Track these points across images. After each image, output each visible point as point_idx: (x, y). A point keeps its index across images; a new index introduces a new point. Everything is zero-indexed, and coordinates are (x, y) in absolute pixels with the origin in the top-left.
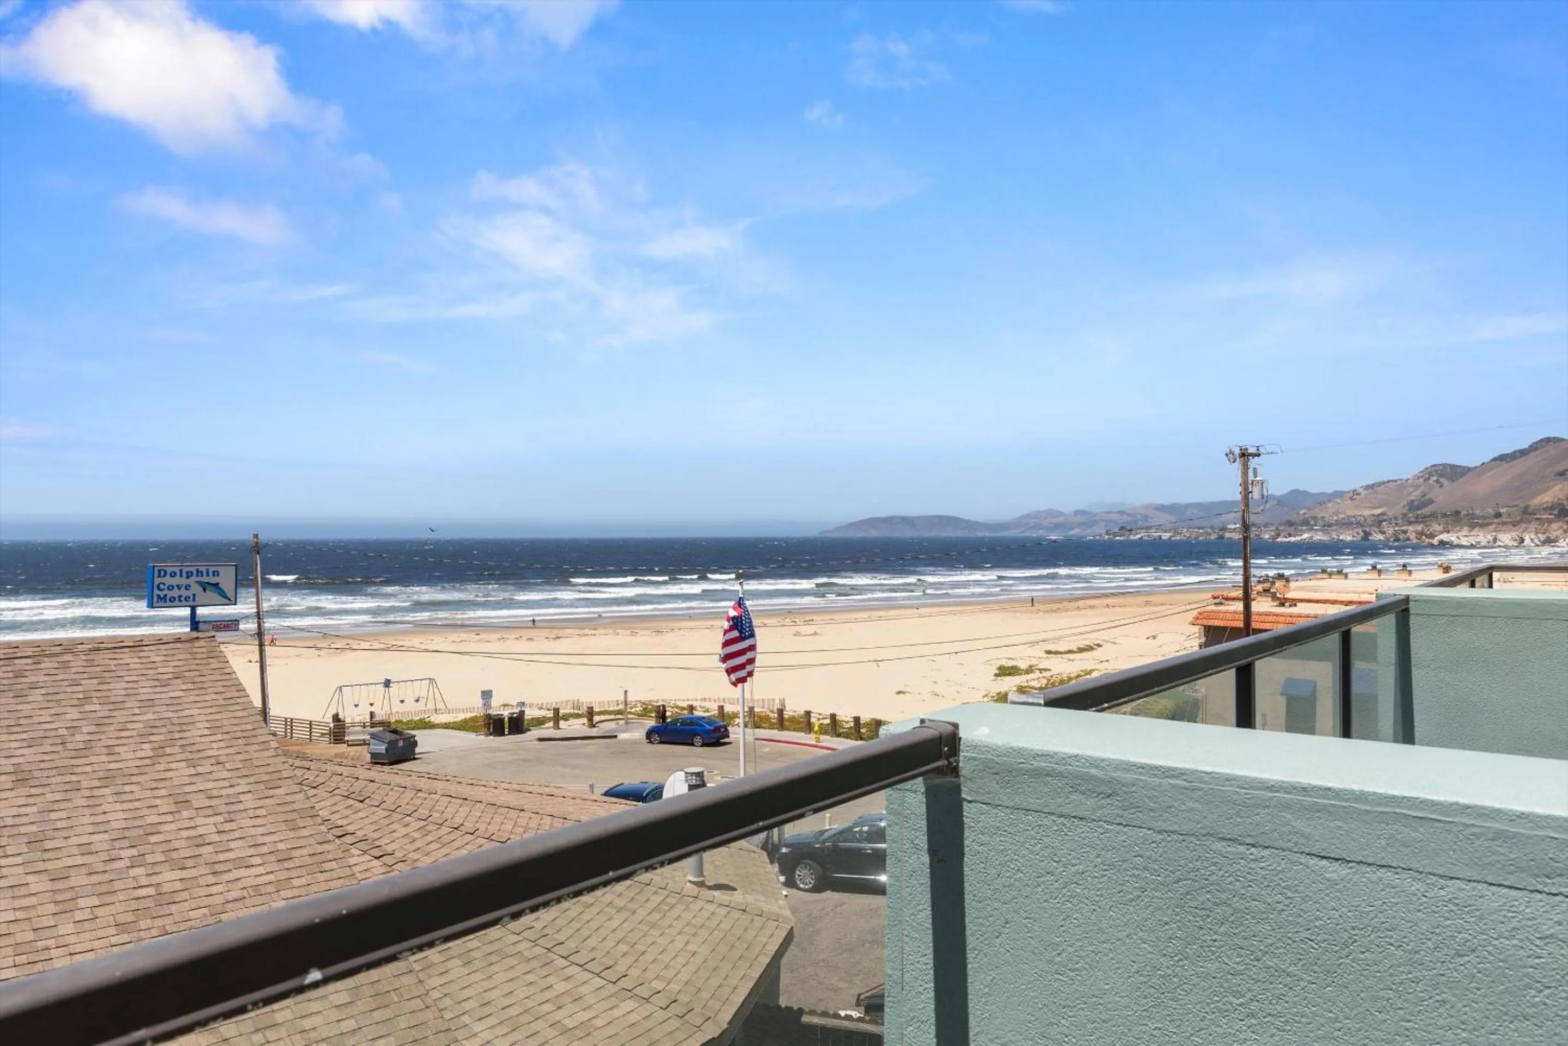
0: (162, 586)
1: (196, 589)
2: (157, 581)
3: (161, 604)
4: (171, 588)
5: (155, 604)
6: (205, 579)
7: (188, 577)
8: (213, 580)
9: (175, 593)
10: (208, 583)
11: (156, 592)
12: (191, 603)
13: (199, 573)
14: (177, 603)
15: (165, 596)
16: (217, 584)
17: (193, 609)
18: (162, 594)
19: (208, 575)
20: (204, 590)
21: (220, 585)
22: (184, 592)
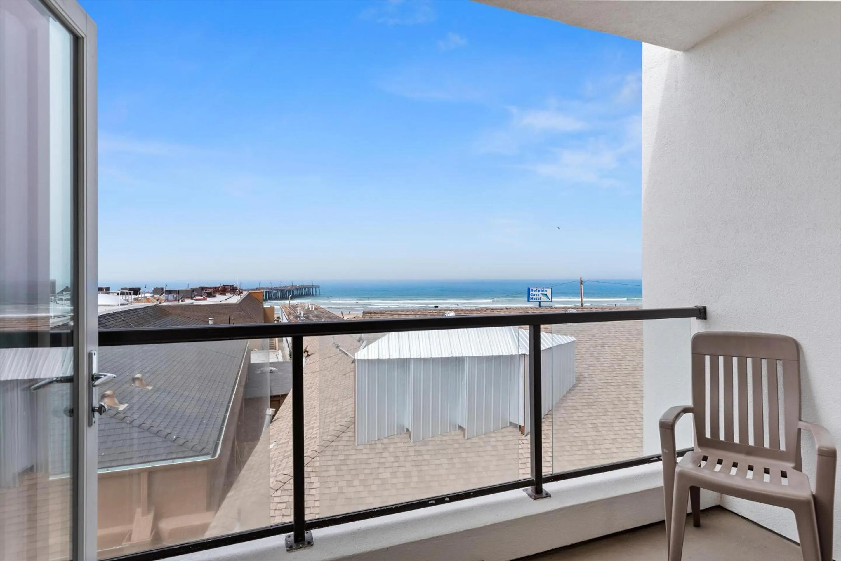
0: (532, 295)
1: (541, 296)
2: (531, 293)
3: (532, 300)
4: (534, 295)
5: (530, 300)
6: (543, 292)
7: (539, 292)
8: (545, 293)
9: (535, 297)
10: (544, 294)
11: (530, 296)
12: (539, 300)
13: (542, 291)
14: (536, 300)
15: (533, 298)
16: (546, 295)
17: (540, 302)
18: (532, 297)
19: (544, 291)
20: (543, 296)
21: (547, 295)
22: (537, 297)
